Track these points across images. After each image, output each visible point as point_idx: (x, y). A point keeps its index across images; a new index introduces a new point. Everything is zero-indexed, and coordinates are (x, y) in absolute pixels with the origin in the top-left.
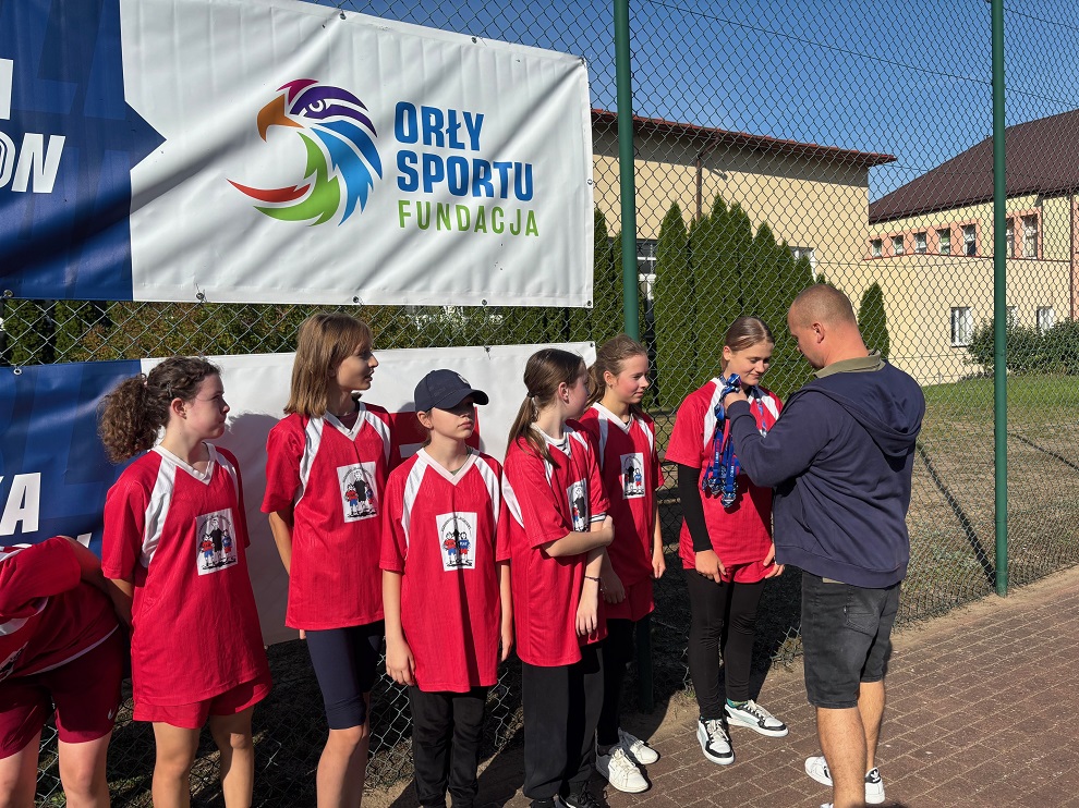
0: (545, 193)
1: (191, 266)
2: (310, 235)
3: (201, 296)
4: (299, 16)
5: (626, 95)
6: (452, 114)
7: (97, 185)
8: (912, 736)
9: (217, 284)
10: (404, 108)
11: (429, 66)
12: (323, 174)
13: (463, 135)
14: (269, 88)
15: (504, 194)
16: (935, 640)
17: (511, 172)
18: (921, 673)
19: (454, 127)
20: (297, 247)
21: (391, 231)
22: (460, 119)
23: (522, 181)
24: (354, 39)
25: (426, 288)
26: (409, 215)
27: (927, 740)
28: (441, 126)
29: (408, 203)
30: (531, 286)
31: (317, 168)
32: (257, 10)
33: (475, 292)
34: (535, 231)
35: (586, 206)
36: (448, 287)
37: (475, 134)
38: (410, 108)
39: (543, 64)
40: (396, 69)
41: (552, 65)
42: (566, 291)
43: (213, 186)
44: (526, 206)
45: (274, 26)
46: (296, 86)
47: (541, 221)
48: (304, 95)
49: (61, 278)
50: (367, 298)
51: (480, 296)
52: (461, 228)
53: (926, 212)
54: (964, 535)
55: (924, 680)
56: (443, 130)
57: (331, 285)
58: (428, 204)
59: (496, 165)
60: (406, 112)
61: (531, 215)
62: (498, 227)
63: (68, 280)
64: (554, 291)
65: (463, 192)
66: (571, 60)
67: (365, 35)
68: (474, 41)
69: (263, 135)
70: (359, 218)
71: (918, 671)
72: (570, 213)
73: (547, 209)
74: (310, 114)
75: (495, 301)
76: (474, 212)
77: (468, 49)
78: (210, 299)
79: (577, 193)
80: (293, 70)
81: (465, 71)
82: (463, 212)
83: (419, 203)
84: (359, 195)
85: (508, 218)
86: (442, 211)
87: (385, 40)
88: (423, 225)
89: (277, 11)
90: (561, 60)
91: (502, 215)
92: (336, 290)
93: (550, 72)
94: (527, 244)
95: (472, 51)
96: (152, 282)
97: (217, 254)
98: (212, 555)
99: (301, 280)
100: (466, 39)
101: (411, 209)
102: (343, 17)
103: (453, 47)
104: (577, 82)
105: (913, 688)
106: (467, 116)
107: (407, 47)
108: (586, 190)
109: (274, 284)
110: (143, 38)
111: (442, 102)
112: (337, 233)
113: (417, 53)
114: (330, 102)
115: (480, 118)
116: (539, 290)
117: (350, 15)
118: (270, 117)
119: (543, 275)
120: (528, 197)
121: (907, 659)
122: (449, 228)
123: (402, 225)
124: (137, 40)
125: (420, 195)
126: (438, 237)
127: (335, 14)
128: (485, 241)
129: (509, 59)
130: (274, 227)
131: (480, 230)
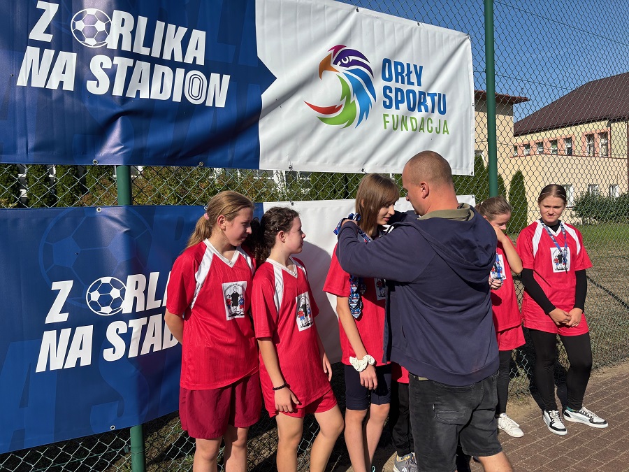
0: (452, 110)
1: (287, 149)
2: (342, 133)
3: (290, 167)
4: (337, 10)
6: (408, 65)
9: (299, 160)
10: (386, 61)
11: (398, 38)
12: (348, 98)
13: (414, 78)
14: (324, 50)
15: (433, 112)
17: (436, 98)
19: (409, 73)
20: (336, 140)
21: (380, 131)
22: (412, 69)
23: (441, 104)
24: (363, 22)
25: (395, 164)
26: (388, 122)
28: (403, 72)
29: (388, 115)
31: (346, 95)
32: (318, 6)
34: (447, 131)
35: (471, 118)
37: (419, 77)
38: (389, 62)
39: (450, 38)
40: (382, 40)
41: (455, 38)
42: (462, 165)
43: (298, 104)
44: (443, 117)
45: (326, 13)
46: (337, 48)
47: (450, 126)
48: (341, 54)
49: (227, 156)
50: (368, 169)
52: (413, 130)
56: (404, 75)
57: (352, 162)
58: (397, 116)
59: (429, 94)
60: (387, 64)
61: (445, 123)
62: (430, 129)
63: (230, 157)
64: (455, 166)
65: (414, 109)
66: (462, 36)
67: (368, 21)
68: (418, 24)
69: (321, 76)
70: (365, 124)
72: (464, 122)
73: (453, 119)
74: (342, 65)
76: (419, 121)
78: (295, 169)
79: (467, 111)
80: (334, 41)
81: (414, 41)
82: (413, 120)
83: (393, 116)
84: (365, 111)
85: (435, 125)
86: (404, 119)
87: (377, 23)
88: (395, 128)
89: (328, 7)
91: (432, 123)
92: (354, 165)
93: (454, 42)
94: (443, 139)
95: (417, 33)
96: (268, 159)
97: (299, 144)
99: (337, 159)
100: (415, 23)
101: (389, 119)
102: (357, 10)
103: (410, 28)
104: (466, 48)
106: (415, 66)
107: (387, 27)
108: (471, 109)
109: (325, 161)
110: (266, 21)
111: (404, 59)
112: (355, 132)
113: (392, 31)
114: (352, 58)
115: (421, 67)
117: (361, 9)
118: (325, 66)
119: (451, 157)
120: (443, 113)
122: (407, 130)
123: (386, 128)
124: (263, 22)
125: (393, 111)
126: (402, 135)
127: (354, 9)
128: (424, 137)
129: (434, 35)
130: (325, 129)
131: (422, 131)
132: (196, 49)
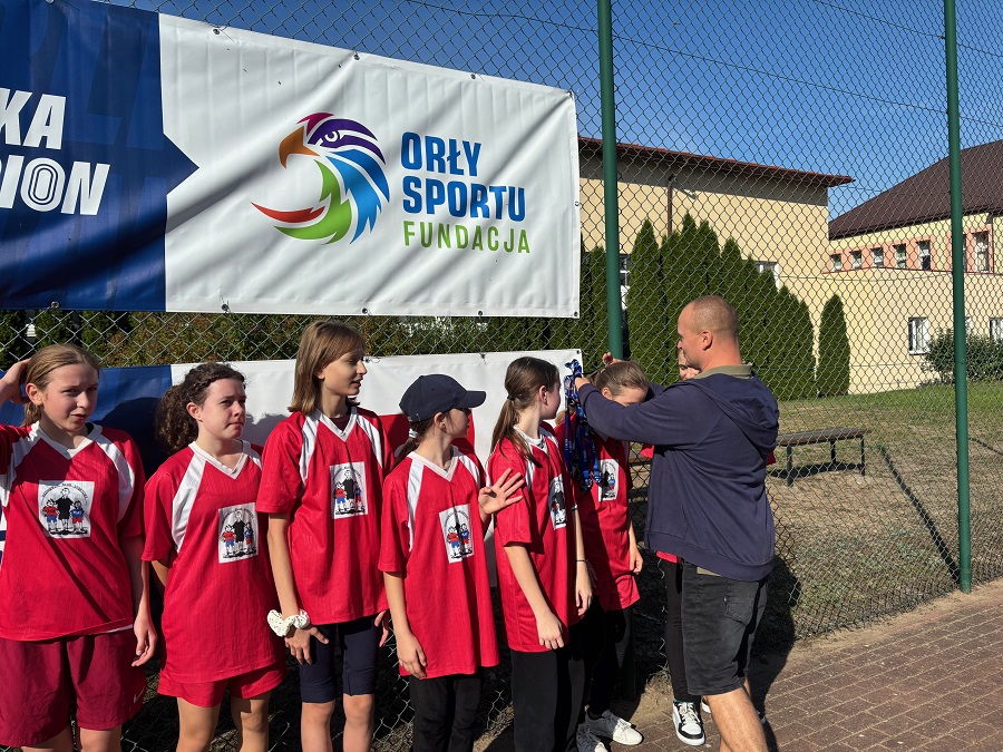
0: (536, 214)
1: (217, 279)
2: (324, 253)
3: (225, 307)
4: (317, 58)
5: (610, 123)
6: (453, 143)
7: (138, 207)
8: (884, 727)
9: (240, 296)
10: (409, 138)
11: (432, 100)
12: (336, 197)
13: (462, 162)
14: (290, 121)
15: (499, 215)
16: (903, 635)
17: (505, 195)
18: (891, 666)
19: (454, 155)
20: (312, 263)
21: (397, 248)
22: (460, 147)
23: (516, 204)
24: (367, 76)
25: (428, 300)
26: (413, 234)
27: (898, 731)
28: (443, 154)
29: (412, 223)
30: (522, 298)
31: (331, 192)
32: (281, 53)
33: (472, 304)
34: (527, 249)
35: (574, 226)
36: (447, 300)
37: (473, 161)
38: (416, 138)
39: (535, 98)
40: (402, 104)
41: (544, 98)
42: (555, 302)
43: (239, 208)
44: (519, 226)
45: (296, 63)
46: (314, 119)
47: (532, 240)
48: (322, 127)
49: (103, 291)
50: (375, 309)
51: (477, 307)
52: (460, 246)
53: (880, 229)
54: (929, 533)
55: (895, 673)
56: (445, 158)
57: (342, 298)
58: (430, 224)
59: (492, 189)
60: (411, 141)
61: (523, 234)
62: (493, 245)
63: (109, 293)
64: (544, 303)
65: (462, 213)
66: (560, 94)
67: (376, 73)
68: (473, 77)
69: (283, 162)
70: (368, 237)
71: (888, 664)
72: (559, 233)
73: (539, 226)
74: (326, 144)
75: (490, 313)
76: (472, 233)
77: (468, 85)
78: (233, 310)
79: (565, 215)
80: (311, 105)
81: (465, 104)
82: (462, 231)
84: (369, 216)
85: (502, 237)
86: (442, 230)
87: (393, 77)
88: (426, 243)
89: (299, 53)
90: (552, 94)
91: (497, 234)
92: (347, 301)
93: (542, 104)
94: (519, 260)
95: (471, 86)
96: (182, 295)
97: (240, 269)
98: (233, 545)
99: (316, 293)
100: (467, 76)
101: (416, 229)
102: (357, 58)
103: (455, 83)
104: (566, 113)
105: (883, 681)
106: (466, 145)
107: (412, 85)
108: (573, 212)
109: (291, 296)
110: (180, 77)
111: (444, 132)
112: (348, 250)
113: (422, 89)
114: (343, 133)
115: (478, 146)
116: (530, 302)
117: (363, 56)
118: (291, 147)
119: (534, 288)
120: (520, 218)
121: (877, 652)
122: (449, 246)
123: (407, 244)
124: (175, 79)
125: (423, 216)
126: (439, 254)
127: (350, 55)
128: (482, 257)
129: (504, 92)
130: (291, 246)
131: (477, 248)
132: (48, 124)
